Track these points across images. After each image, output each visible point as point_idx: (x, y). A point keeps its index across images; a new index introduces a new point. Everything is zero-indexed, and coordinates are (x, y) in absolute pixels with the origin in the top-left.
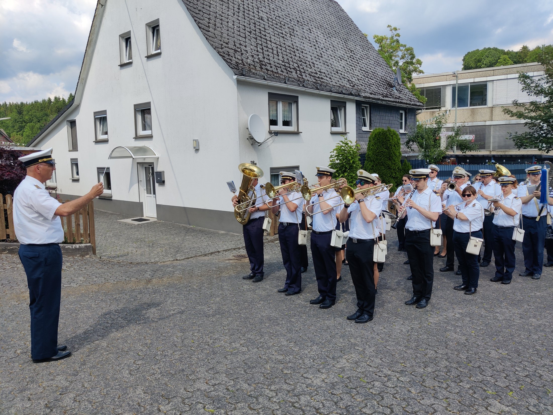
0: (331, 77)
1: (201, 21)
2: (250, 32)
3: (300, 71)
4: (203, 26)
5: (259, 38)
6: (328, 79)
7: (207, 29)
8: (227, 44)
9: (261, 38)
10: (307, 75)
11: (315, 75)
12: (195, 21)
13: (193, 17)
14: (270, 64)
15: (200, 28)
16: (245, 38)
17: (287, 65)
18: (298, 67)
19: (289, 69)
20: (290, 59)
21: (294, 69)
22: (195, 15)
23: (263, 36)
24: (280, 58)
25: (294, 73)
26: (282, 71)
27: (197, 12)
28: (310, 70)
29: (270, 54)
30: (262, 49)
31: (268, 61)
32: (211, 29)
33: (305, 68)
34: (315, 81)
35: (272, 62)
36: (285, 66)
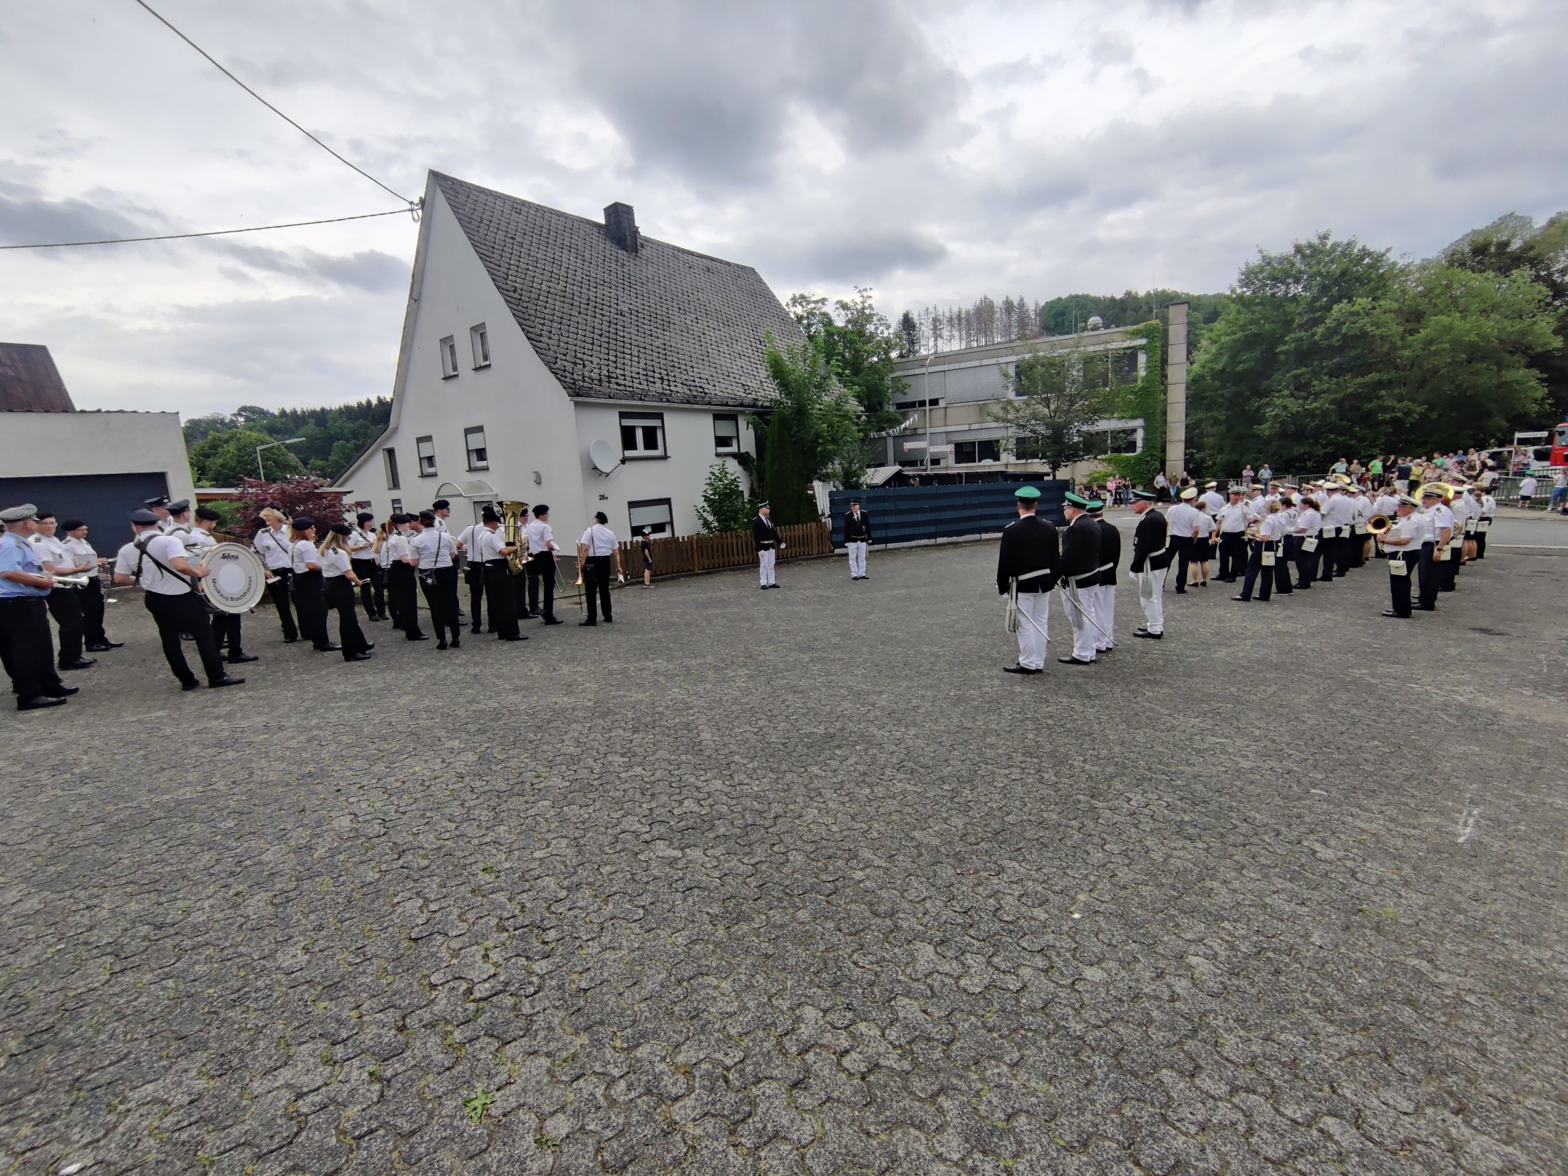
0: (716, 384)
1: (531, 330)
2: (601, 335)
3: (668, 380)
4: (532, 336)
5: (611, 341)
6: (710, 387)
7: (539, 338)
8: (565, 355)
9: (616, 340)
10: (679, 385)
11: (692, 383)
12: (523, 330)
13: (520, 324)
14: (624, 375)
15: (529, 338)
16: (593, 344)
17: (650, 374)
18: (668, 375)
19: (651, 379)
20: (656, 364)
21: (662, 379)
22: (524, 322)
23: (619, 338)
24: (642, 365)
25: (658, 384)
26: (640, 383)
27: (527, 317)
28: (686, 377)
29: (626, 361)
30: (616, 356)
31: (622, 372)
32: (543, 339)
33: (677, 375)
34: (689, 392)
35: (626, 373)
36: (646, 375)
